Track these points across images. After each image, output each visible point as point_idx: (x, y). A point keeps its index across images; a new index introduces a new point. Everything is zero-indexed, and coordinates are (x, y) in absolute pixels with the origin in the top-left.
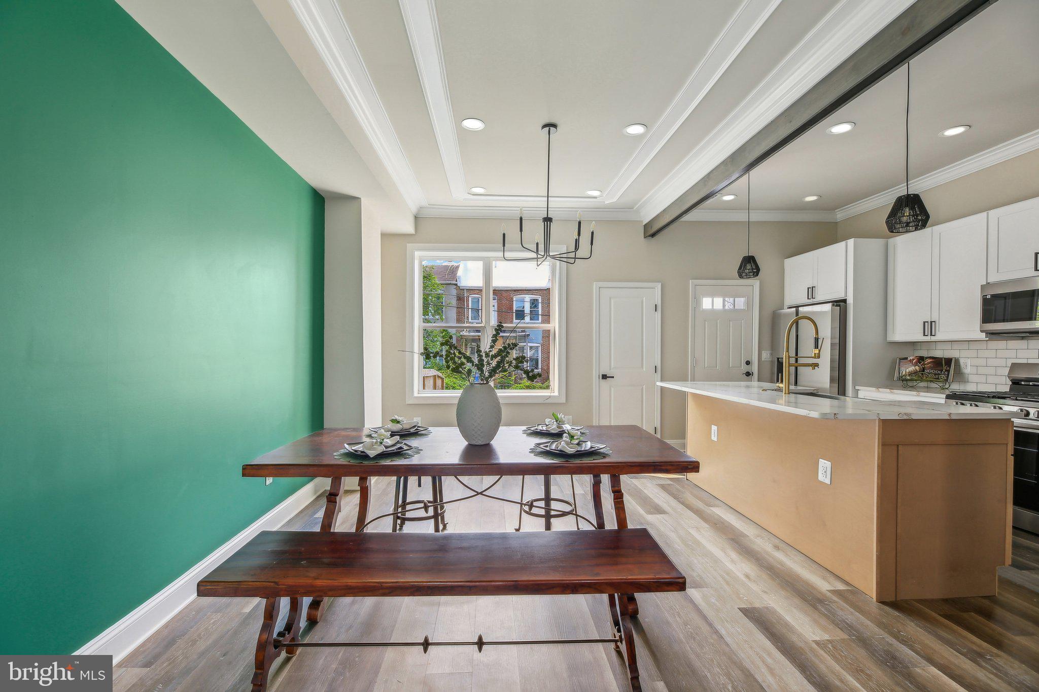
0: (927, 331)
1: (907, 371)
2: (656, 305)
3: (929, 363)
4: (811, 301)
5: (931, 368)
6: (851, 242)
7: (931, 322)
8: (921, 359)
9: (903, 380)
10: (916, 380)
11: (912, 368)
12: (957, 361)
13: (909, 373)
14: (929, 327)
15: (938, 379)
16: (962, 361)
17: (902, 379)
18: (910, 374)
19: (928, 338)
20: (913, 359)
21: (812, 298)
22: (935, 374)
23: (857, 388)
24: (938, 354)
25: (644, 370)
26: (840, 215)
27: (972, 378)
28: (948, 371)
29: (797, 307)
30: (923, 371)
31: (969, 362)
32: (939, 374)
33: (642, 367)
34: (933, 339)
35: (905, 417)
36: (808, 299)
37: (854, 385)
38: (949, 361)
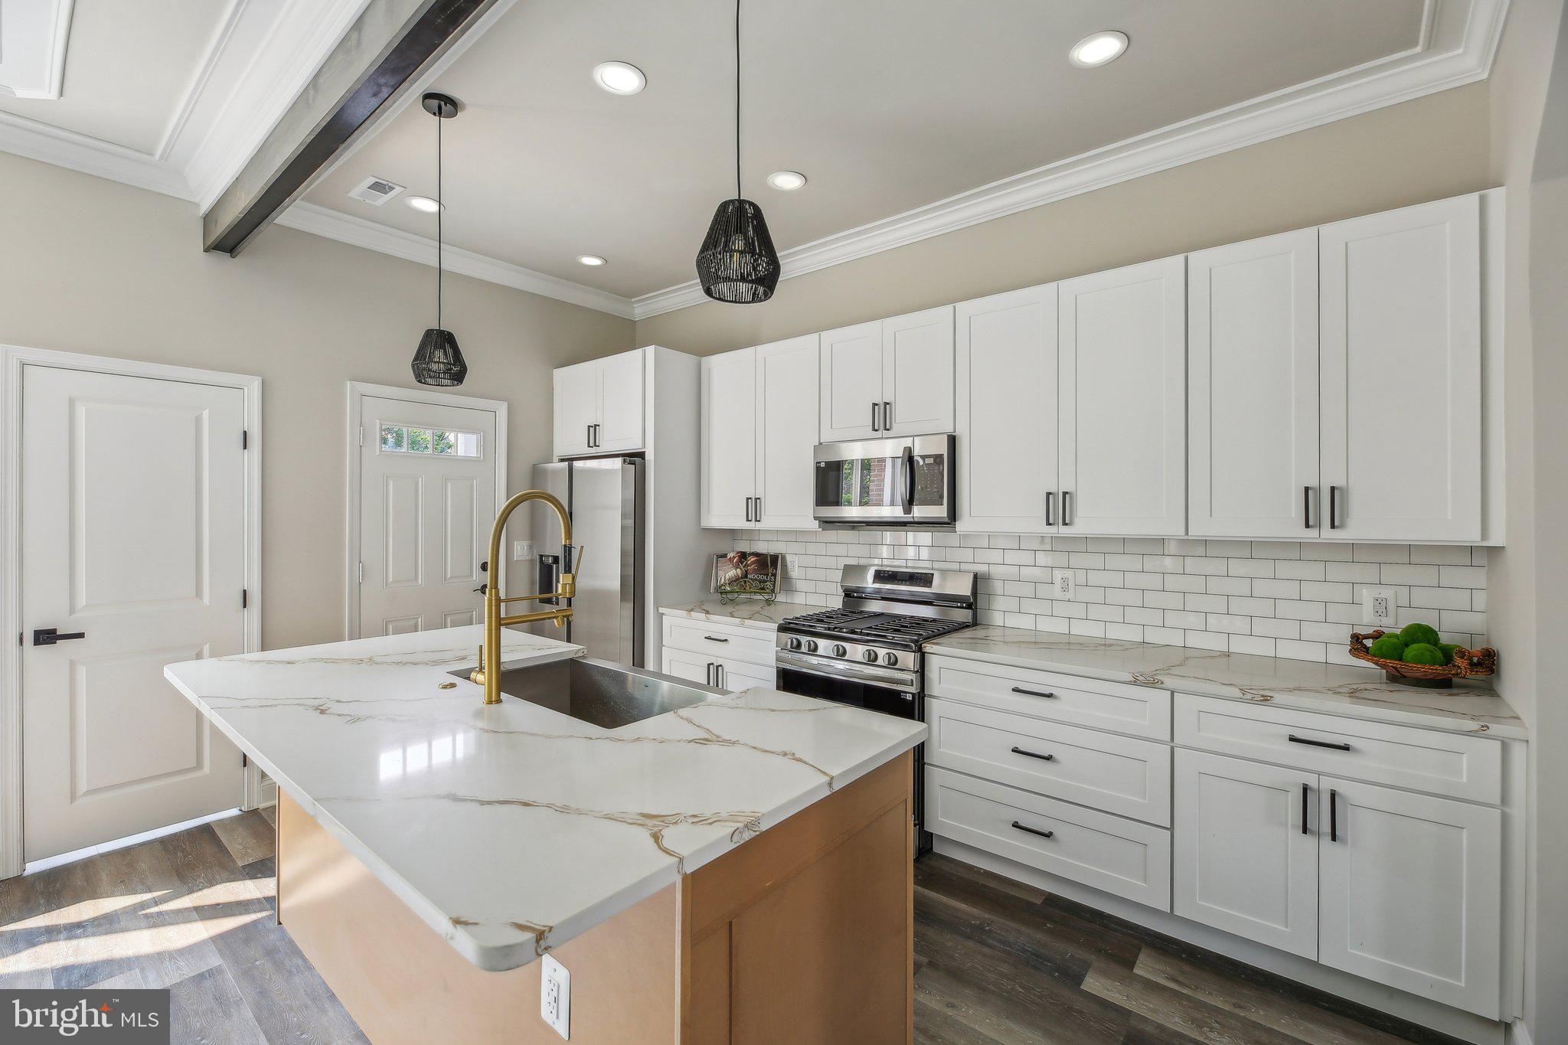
0: (752, 516)
1: (727, 577)
2: (245, 433)
3: (753, 563)
4: (593, 451)
5: (754, 571)
6: (650, 350)
7: (756, 499)
8: (743, 556)
9: (721, 593)
10: (737, 592)
11: (732, 573)
12: (784, 558)
13: (729, 579)
14: (754, 507)
15: (763, 589)
16: (789, 559)
17: (720, 590)
18: (731, 582)
19: (751, 525)
20: (734, 557)
21: (595, 446)
22: (761, 582)
23: (661, 610)
24: (762, 547)
25: (206, 600)
26: (639, 311)
27: (800, 585)
28: (774, 575)
29: (571, 460)
30: (746, 577)
31: (796, 558)
32: (765, 582)
33: (199, 594)
34: (758, 526)
35: (748, 836)
36: (589, 446)
37: (657, 606)
38: (775, 558)
